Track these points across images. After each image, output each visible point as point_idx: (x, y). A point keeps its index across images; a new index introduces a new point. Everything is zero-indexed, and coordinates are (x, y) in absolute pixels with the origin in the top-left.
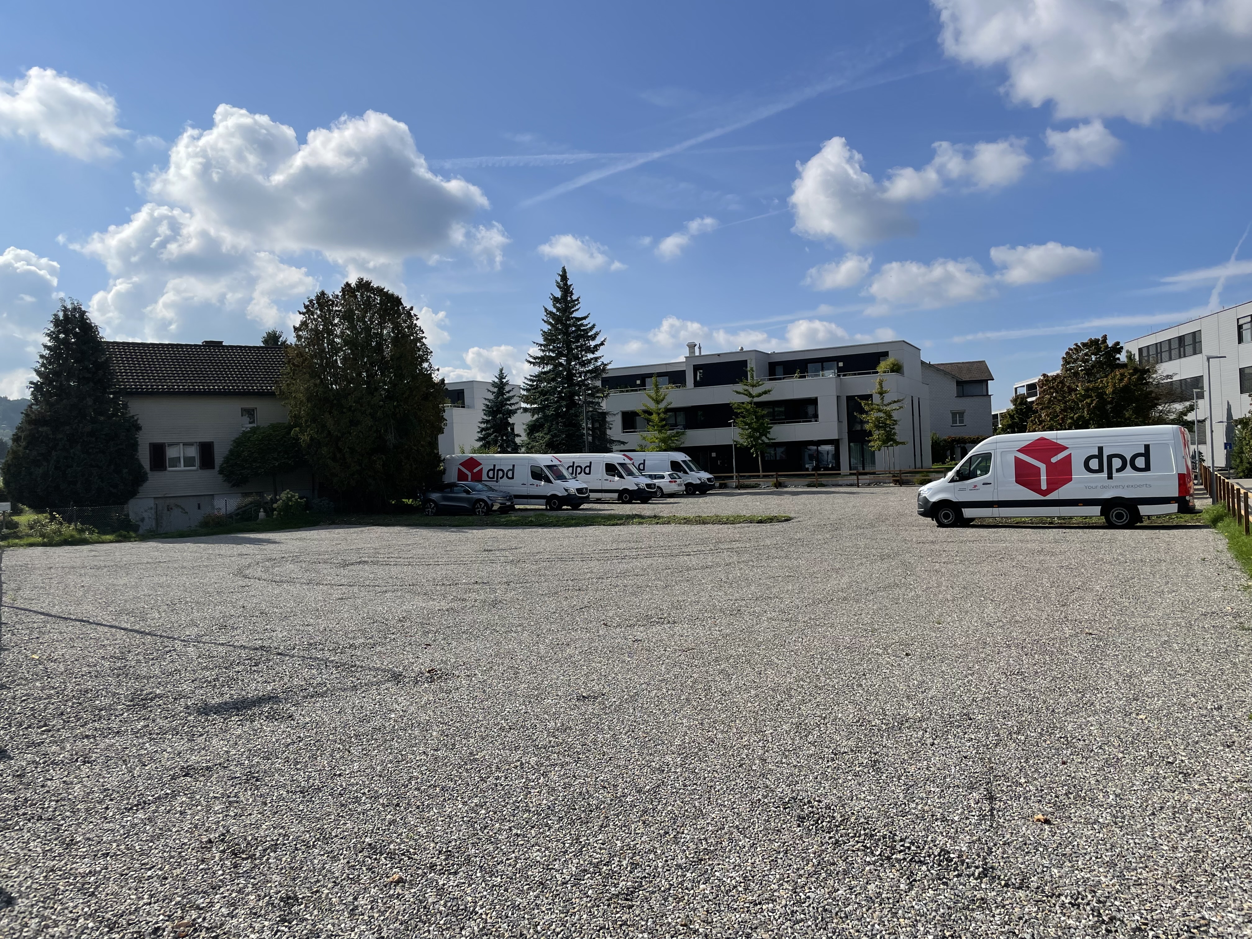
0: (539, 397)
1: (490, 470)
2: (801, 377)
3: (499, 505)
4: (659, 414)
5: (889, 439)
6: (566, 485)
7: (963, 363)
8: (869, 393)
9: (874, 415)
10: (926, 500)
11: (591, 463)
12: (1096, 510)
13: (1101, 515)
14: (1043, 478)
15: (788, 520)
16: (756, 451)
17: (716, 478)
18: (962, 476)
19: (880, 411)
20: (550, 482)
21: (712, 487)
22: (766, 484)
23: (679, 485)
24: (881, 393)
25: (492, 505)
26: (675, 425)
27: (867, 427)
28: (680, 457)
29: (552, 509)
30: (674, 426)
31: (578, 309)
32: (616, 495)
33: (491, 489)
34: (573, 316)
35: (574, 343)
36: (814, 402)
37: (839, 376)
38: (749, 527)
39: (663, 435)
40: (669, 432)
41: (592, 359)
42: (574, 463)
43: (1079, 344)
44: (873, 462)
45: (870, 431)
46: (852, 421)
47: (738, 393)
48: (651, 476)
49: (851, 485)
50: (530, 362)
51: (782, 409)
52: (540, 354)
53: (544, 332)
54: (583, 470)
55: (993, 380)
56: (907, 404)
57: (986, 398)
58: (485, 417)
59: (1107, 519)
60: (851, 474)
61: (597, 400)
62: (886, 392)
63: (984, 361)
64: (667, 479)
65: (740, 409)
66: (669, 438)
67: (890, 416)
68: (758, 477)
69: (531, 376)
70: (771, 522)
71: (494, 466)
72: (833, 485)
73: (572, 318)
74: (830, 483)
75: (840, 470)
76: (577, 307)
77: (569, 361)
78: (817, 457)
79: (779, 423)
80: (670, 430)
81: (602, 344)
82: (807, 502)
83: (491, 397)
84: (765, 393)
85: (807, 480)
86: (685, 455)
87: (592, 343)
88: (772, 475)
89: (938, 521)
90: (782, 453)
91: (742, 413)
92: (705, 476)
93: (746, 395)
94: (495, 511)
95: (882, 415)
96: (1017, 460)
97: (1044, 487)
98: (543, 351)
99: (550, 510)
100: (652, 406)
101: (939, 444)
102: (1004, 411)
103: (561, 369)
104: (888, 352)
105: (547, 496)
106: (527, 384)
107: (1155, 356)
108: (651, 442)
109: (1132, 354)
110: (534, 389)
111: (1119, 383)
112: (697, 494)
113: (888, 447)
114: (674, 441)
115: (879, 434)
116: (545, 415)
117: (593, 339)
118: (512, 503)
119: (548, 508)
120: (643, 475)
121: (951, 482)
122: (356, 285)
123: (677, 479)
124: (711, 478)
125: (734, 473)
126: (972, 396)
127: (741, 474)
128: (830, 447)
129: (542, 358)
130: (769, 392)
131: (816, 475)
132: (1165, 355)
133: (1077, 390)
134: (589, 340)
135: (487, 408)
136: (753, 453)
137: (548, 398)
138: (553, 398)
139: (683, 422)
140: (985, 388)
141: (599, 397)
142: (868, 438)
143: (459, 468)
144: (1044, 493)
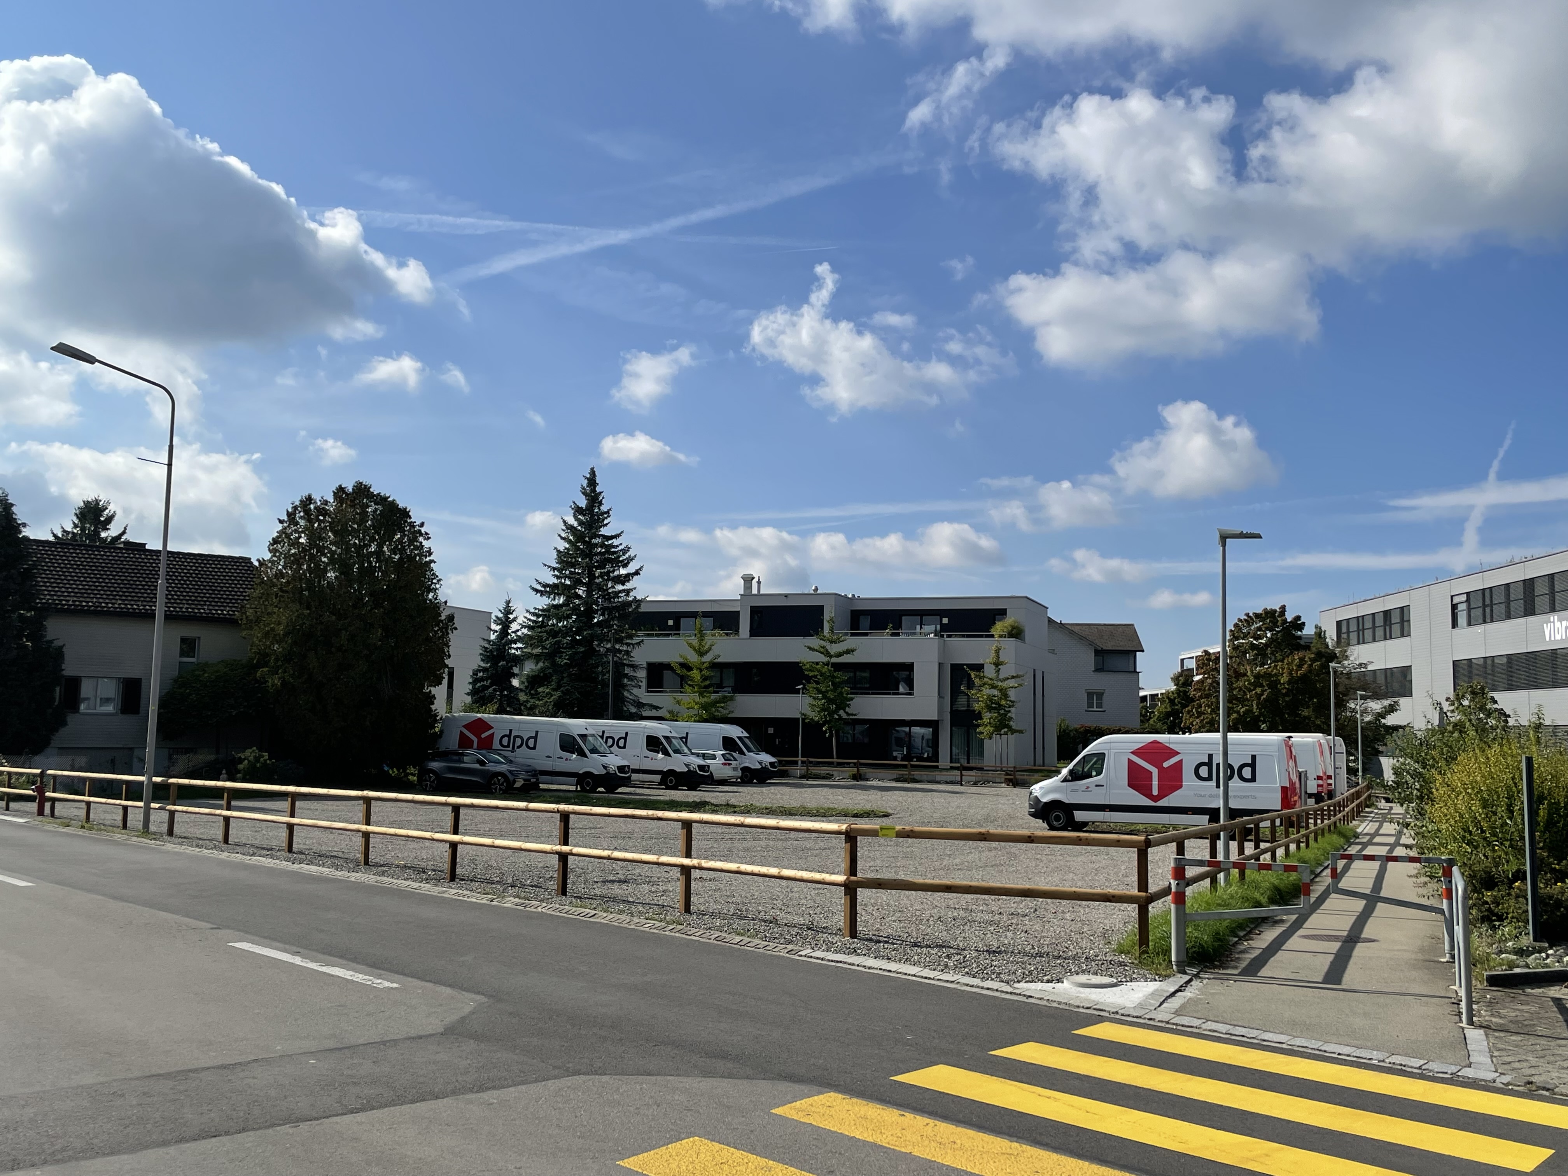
0: (547, 639)
1: (505, 736)
2: (893, 634)
3: (523, 782)
4: (701, 670)
5: (1003, 725)
6: (604, 760)
7: (1105, 625)
8: (982, 662)
9: (986, 692)
10: (1037, 800)
11: (627, 733)
12: (1203, 819)
14: (1155, 783)
15: (885, 815)
16: (830, 729)
17: (779, 762)
18: (1075, 776)
19: (993, 687)
21: (773, 775)
22: (842, 774)
23: (735, 769)
24: (997, 664)
25: (514, 782)
27: (976, 707)
28: (735, 732)
29: (584, 790)
30: (720, 686)
31: (607, 524)
32: (658, 778)
33: (509, 761)
34: (600, 533)
35: (598, 568)
36: (909, 667)
37: (942, 636)
39: (706, 699)
40: (714, 696)
41: (620, 592)
43: (1251, 614)
44: (981, 754)
45: (980, 713)
46: (956, 696)
47: (810, 648)
48: (698, 755)
49: (952, 783)
50: (537, 591)
51: (866, 674)
52: (552, 581)
53: (559, 552)
54: (615, 742)
55: (1143, 651)
56: (1028, 681)
57: (1134, 675)
58: (482, 664)
60: (952, 768)
62: (1002, 663)
63: (1132, 625)
64: (719, 761)
65: (813, 671)
66: (715, 703)
67: (1005, 696)
68: (830, 764)
69: (535, 609)
70: (868, 817)
71: (511, 731)
72: (929, 782)
73: (599, 536)
74: (925, 778)
75: (938, 762)
76: (606, 522)
77: (589, 592)
78: (907, 741)
79: (862, 694)
80: (714, 692)
81: (637, 573)
83: (492, 637)
84: (848, 652)
85: (895, 773)
86: (741, 729)
87: (624, 571)
88: (849, 764)
89: (1048, 824)
91: (815, 676)
92: (767, 758)
93: (822, 653)
94: (518, 789)
95: (996, 692)
96: (1130, 762)
97: (1155, 792)
98: (558, 577)
99: (582, 791)
100: (693, 658)
101: (1069, 734)
102: (1159, 692)
103: (577, 601)
104: (1006, 609)
105: (578, 773)
106: (529, 620)
107: (1356, 633)
108: (688, 708)
109: (1323, 629)
110: (538, 627)
111: (1297, 671)
112: (755, 783)
113: (1001, 735)
114: (720, 709)
115: (991, 718)
116: (554, 664)
117: (625, 566)
118: (538, 780)
119: (579, 789)
120: (692, 754)
121: (1062, 782)
122: (353, 489)
123: (731, 760)
124: (774, 763)
125: (800, 758)
126: (1115, 672)
127: (811, 760)
128: (927, 731)
129: (554, 586)
130: (853, 651)
131: (909, 766)
132: (1368, 634)
133: (1245, 675)
134: (619, 567)
135: (485, 651)
136: (825, 732)
137: (559, 642)
138: (565, 641)
139: (731, 682)
140: (1132, 661)
141: (628, 644)
142: (976, 721)
143: (461, 732)
144: (1155, 799)
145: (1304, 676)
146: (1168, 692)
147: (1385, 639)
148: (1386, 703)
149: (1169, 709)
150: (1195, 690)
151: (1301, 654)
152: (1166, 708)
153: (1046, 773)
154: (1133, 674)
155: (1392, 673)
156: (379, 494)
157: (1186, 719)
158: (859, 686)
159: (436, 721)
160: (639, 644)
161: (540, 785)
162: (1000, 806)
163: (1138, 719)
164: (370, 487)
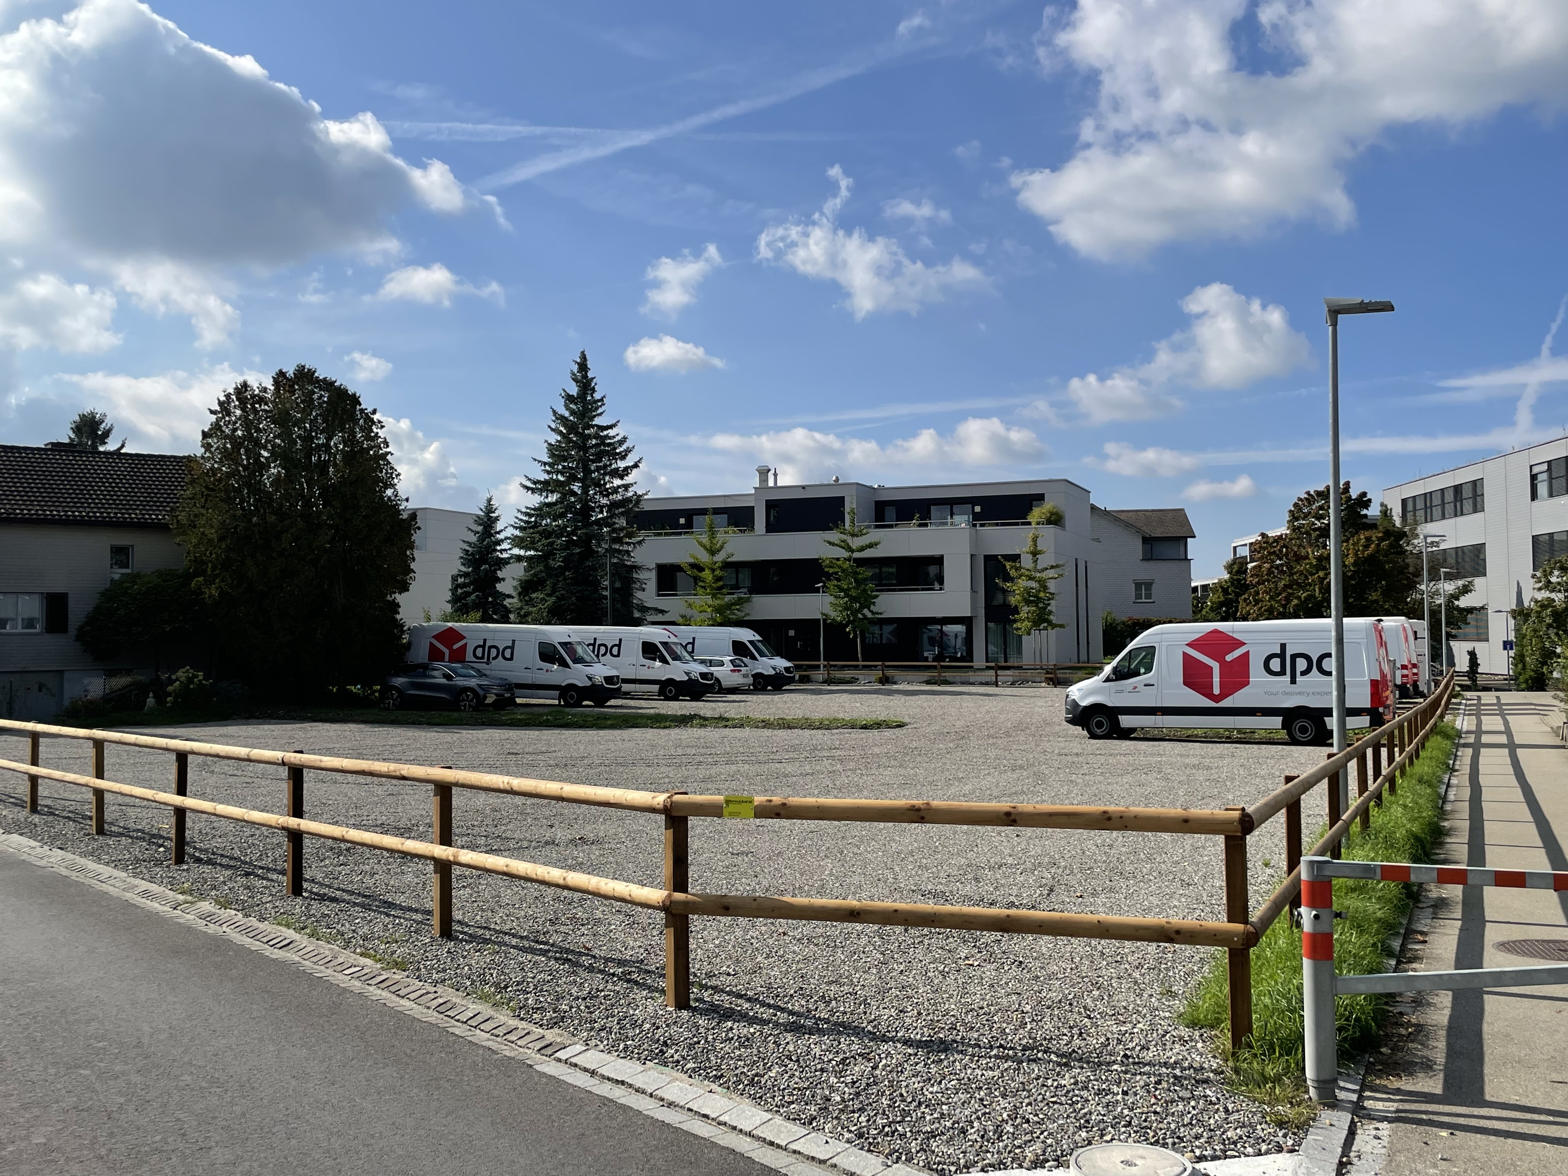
0: (540, 540)
1: (479, 646)
2: (920, 525)
3: (495, 697)
4: (713, 570)
5: (1042, 619)
6: (589, 670)
7: (1153, 511)
8: (1017, 552)
9: (1023, 583)
10: (1075, 704)
11: (620, 640)
12: (1276, 722)
13: (1283, 728)
14: (1216, 679)
15: (901, 725)
16: (854, 629)
17: (797, 667)
18: (1120, 675)
19: (1031, 578)
20: (567, 666)
21: (791, 681)
22: (867, 678)
23: (745, 676)
24: (1035, 553)
25: (485, 697)
26: (736, 587)
27: (1013, 600)
28: (746, 635)
29: (567, 705)
30: (734, 588)
31: (602, 413)
32: (656, 688)
33: (481, 674)
34: (594, 423)
35: (593, 461)
36: (939, 561)
37: (975, 525)
38: (850, 733)
39: (718, 602)
40: (728, 598)
41: (619, 487)
42: (595, 639)
43: (1312, 493)
44: (1019, 652)
45: (1016, 607)
46: (991, 590)
47: (830, 543)
48: (703, 662)
49: (987, 684)
50: (528, 488)
51: (893, 570)
52: (544, 477)
53: (550, 444)
54: (609, 650)
55: (1194, 537)
56: (1069, 571)
57: (1183, 564)
58: (463, 569)
59: (1290, 734)
60: (988, 668)
61: (625, 547)
62: (1040, 552)
63: (1183, 510)
64: (728, 667)
65: (833, 568)
66: (729, 606)
67: (1045, 588)
68: (856, 667)
69: (527, 508)
70: (878, 728)
71: (485, 640)
72: (962, 683)
73: (593, 426)
74: (958, 679)
75: (972, 662)
76: (599, 411)
77: (585, 490)
78: (940, 641)
79: (888, 590)
80: (729, 594)
81: (636, 466)
82: (925, 704)
83: (473, 539)
84: (871, 546)
85: (926, 675)
86: (752, 632)
87: (622, 464)
88: (876, 666)
89: (1089, 732)
90: (891, 633)
91: (836, 573)
92: (781, 663)
93: (843, 548)
94: (488, 705)
95: (1034, 584)
96: (1185, 655)
97: (1216, 691)
98: (548, 472)
99: (566, 706)
100: (704, 557)
101: (1116, 628)
102: (1210, 582)
103: (573, 499)
104: (1043, 494)
105: (560, 686)
106: (521, 520)
107: (1423, 511)
108: (700, 612)
109: (1389, 507)
110: (530, 528)
111: (1363, 552)
112: (770, 690)
113: (1040, 630)
114: (736, 612)
115: (1029, 611)
116: (547, 567)
117: (623, 458)
118: (512, 694)
119: (562, 703)
120: (695, 660)
121: (1105, 681)
122: (294, 374)
123: (741, 666)
124: (790, 668)
125: (822, 661)
126: (1164, 560)
127: (832, 663)
128: (960, 628)
129: (546, 483)
130: (876, 545)
131: (939, 667)
132: (1437, 511)
133: (1307, 557)
134: (616, 459)
135: (467, 554)
136: (849, 633)
137: (552, 543)
138: (559, 541)
139: (748, 583)
140: (1182, 549)
141: (628, 544)
142: (1013, 616)
143: (431, 643)
144: (1217, 699)
145: (1371, 556)
146: (1220, 582)
147: (1456, 515)
148: (1460, 583)
149: (1222, 599)
150: (1252, 576)
151: (1368, 534)
152: (1219, 597)
153: (1090, 670)
154: (1184, 562)
155: (1463, 552)
156: (325, 379)
157: (1243, 608)
158: (884, 582)
159: (403, 632)
160: (640, 543)
161: (517, 699)
162: (1037, 709)
163: (1190, 609)
164: (315, 372)
